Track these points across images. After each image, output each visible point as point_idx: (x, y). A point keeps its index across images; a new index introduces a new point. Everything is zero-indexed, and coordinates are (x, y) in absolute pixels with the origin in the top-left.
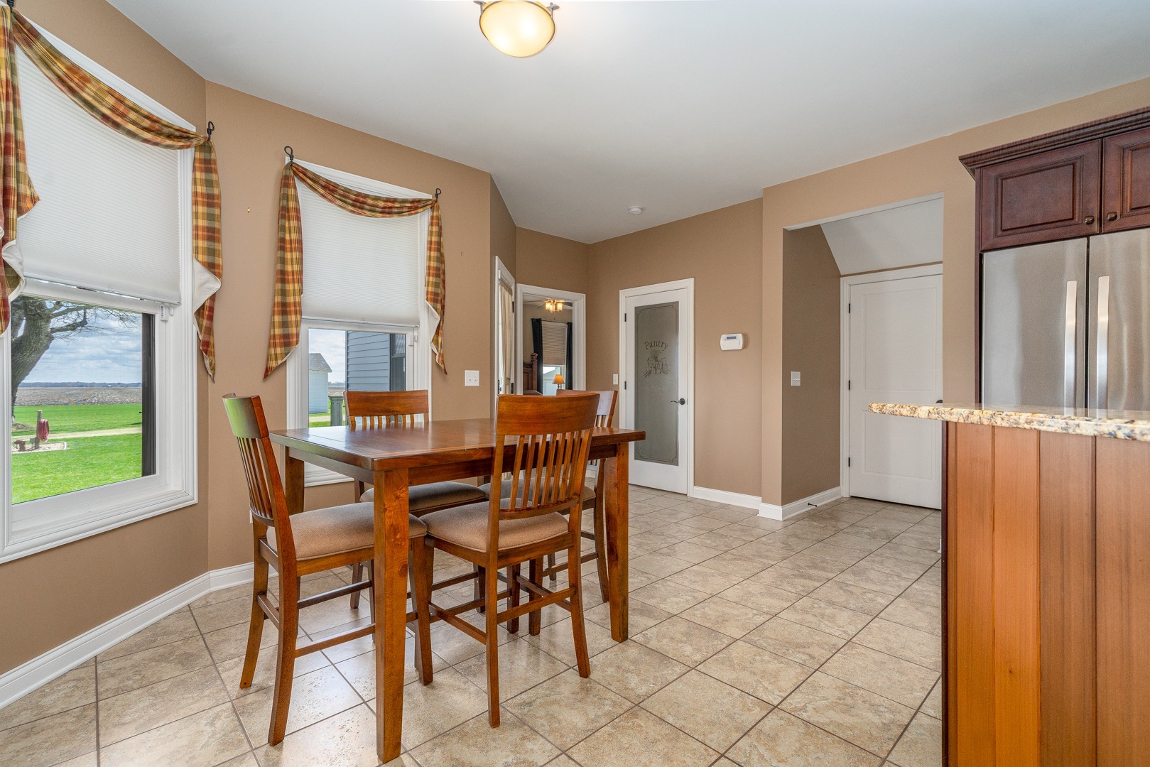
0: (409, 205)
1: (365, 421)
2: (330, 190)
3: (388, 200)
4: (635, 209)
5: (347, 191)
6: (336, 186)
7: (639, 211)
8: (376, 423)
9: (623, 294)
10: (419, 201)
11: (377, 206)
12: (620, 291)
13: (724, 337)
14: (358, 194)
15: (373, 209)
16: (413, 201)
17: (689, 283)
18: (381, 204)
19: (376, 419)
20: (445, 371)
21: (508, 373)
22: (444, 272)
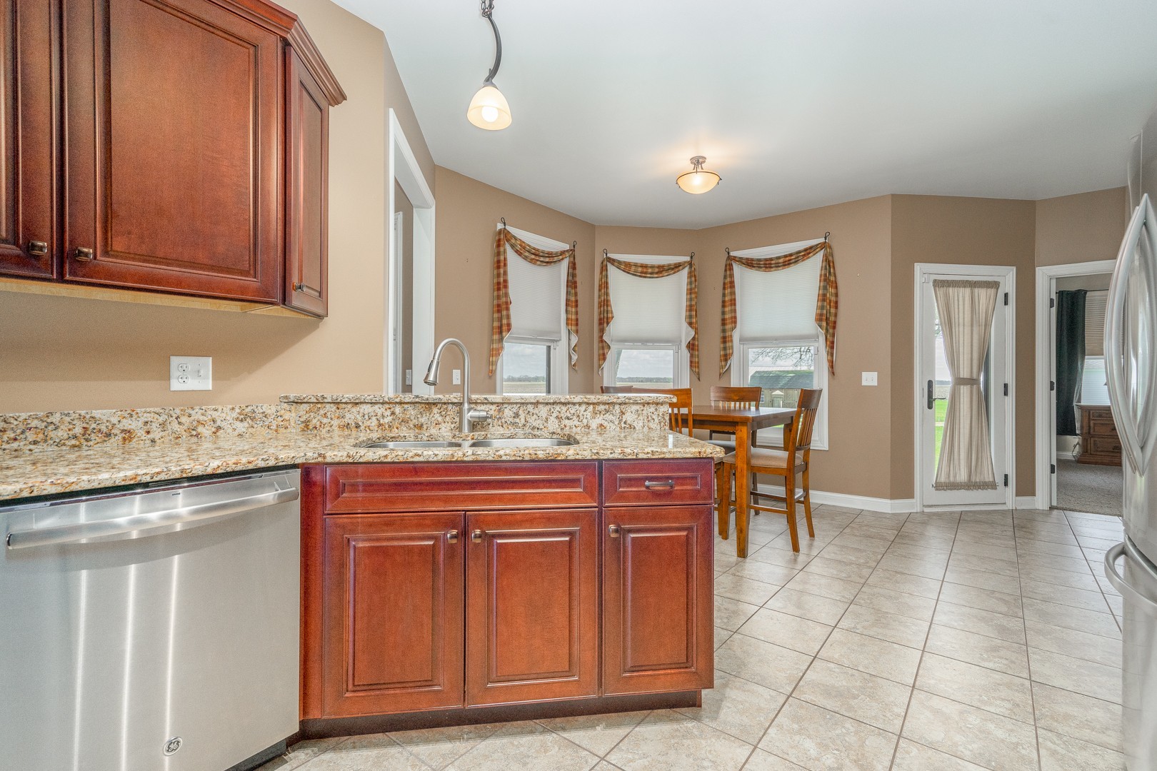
0: (803, 254)
1: (735, 404)
2: (749, 263)
3: (785, 256)
5: (759, 260)
6: (752, 260)
8: (742, 405)
10: (811, 248)
11: (779, 263)
14: (766, 260)
15: (777, 266)
16: (806, 250)
18: (781, 260)
19: (742, 403)
20: (833, 373)
21: (965, 373)
22: (837, 295)
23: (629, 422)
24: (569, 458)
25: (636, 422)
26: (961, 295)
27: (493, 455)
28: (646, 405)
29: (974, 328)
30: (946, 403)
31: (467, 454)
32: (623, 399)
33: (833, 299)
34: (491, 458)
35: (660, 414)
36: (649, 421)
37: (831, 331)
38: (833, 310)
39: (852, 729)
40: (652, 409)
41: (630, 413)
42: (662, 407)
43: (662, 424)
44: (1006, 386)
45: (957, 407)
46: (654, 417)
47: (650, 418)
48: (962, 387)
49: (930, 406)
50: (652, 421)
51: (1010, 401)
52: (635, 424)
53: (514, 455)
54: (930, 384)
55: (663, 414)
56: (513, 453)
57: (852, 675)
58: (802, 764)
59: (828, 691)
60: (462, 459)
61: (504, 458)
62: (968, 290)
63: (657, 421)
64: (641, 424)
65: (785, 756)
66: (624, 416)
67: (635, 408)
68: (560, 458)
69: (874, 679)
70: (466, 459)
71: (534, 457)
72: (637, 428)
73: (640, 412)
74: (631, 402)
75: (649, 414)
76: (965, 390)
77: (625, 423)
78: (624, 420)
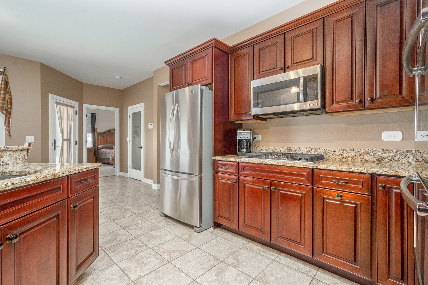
4: (118, 77)
7: (119, 78)
9: (129, 108)
12: (128, 107)
13: (149, 124)
17: (142, 104)
20: (10, 136)
21: (65, 137)
22: (11, 99)
23: (5, 161)
24: (60, 176)
25: (9, 161)
26: (64, 109)
27: (24, 182)
28: (15, 151)
29: (68, 121)
30: (60, 148)
31: (8, 185)
32: (4, 148)
33: (9, 100)
34: (23, 185)
35: (23, 156)
36: (17, 160)
37: (8, 116)
38: (9, 106)
39: (127, 243)
40: (19, 153)
41: (6, 156)
42: (24, 152)
43: (24, 161)
44: (76, 141)
45: (63, 149)
46: (20, 157)
47: (17, 158)
48: (65, 142)
49: (55, 149)
50: (19, 160)
51: (77, 146)
52: (9, 162)
53: (36, 180)
54: (55, 140)
55: (24, 156)
56: (35, 179)
57: (108, 235)
58: (130, 257)
59: (109, 241)
60: (4, 189)
61: (31, 183)
62: (66, 107)
63: (21, 159)
64: (13, 162)
65: (125, 259)
66: (2, 158)
67: (9, 153)
68: (57, 177)
69: (114, 232)
70: (7, 188)
71: (46, 179)
72: (10, 164)
73: (12, 155)
74: (9, 149)
75: (17, 156)
76: (65, 143)
77: (3, 162)
78: (2, 161)
